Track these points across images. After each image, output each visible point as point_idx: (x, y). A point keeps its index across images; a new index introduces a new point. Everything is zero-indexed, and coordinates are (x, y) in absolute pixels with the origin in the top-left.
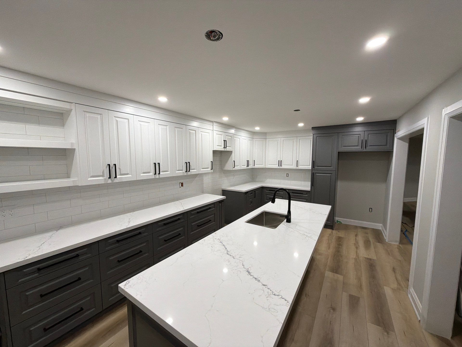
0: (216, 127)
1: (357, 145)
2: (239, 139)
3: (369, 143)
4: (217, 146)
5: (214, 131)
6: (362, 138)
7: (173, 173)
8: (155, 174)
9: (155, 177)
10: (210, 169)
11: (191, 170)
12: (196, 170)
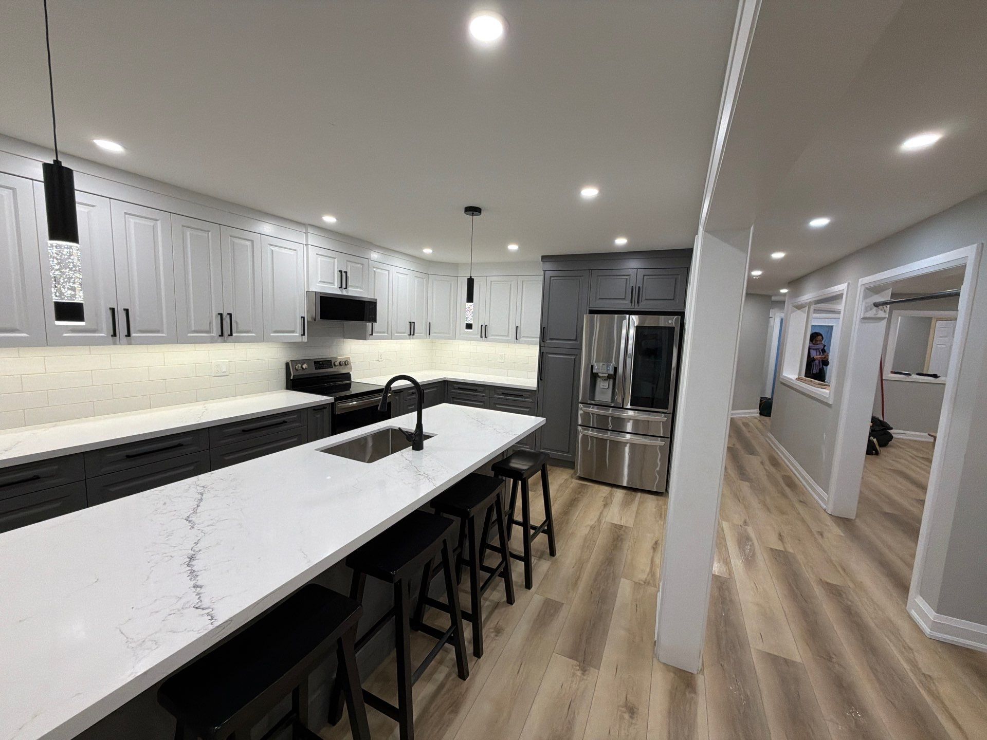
0: (313, 239)
1: (624, 297)
2: (387, 272)
3: (644, 296)
4: (321, 282)
5: (310, 246)
6: (633, 283)
7: (178, 338)
8: (114, 335)
9: (115, 344)
10: (297, 334)
11: (237, 332)
12: (254, 334)
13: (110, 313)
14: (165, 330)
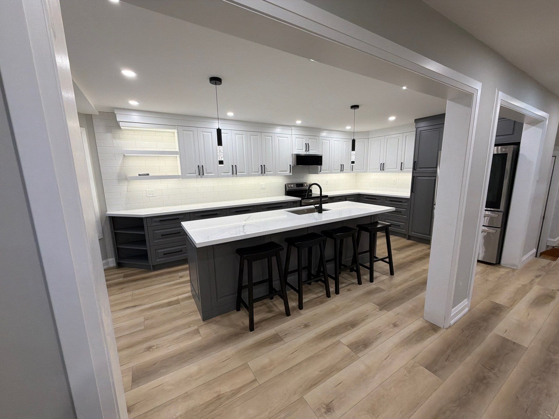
0: (294, 131)
2: (328, 141)
4: (297, 149)
5: (293, 135)
7: (249, 175)
8: (233, 174)
9: (233, 177)
10: (288, 172)
11: (267, 172)
12: (272, 173)
13: (232, 166)
14: (246, 172)
